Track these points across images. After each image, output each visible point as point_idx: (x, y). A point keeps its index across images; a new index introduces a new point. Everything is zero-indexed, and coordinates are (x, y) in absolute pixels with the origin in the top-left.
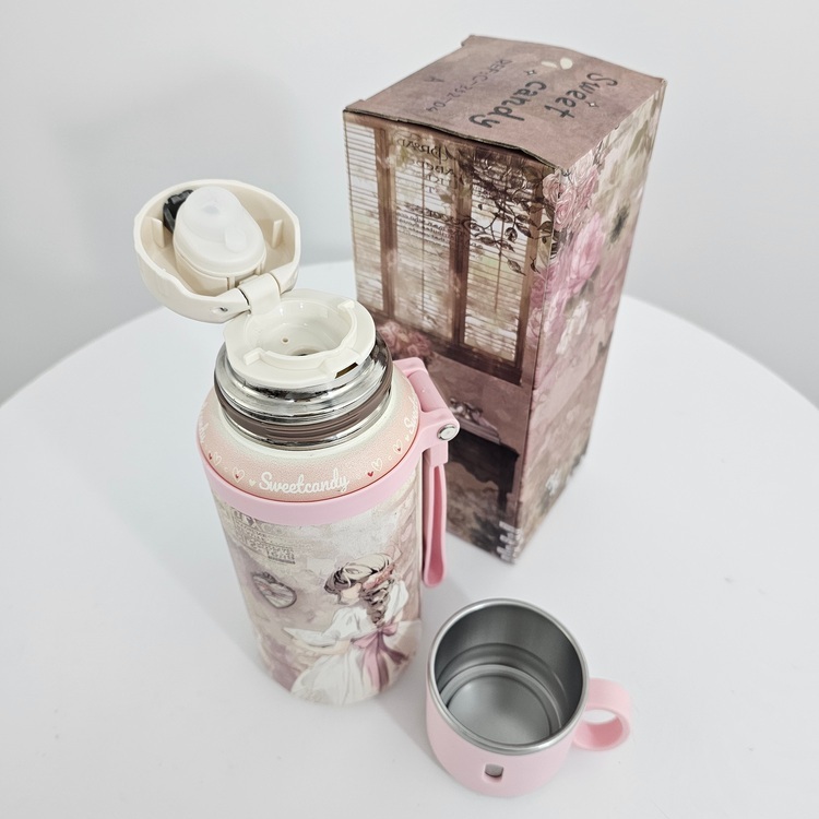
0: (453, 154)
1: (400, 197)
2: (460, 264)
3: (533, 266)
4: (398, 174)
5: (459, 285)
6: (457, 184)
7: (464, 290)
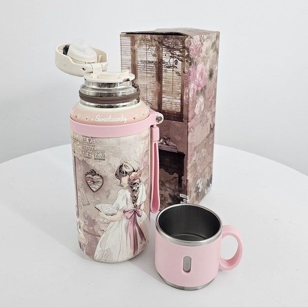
0: (156, 39)
1: (139, 59)
2: (159, 78)
3: (184, 72)
4: (138, 51)
5: (160, 86)
6: (158, 49)
7: (161, 88)
